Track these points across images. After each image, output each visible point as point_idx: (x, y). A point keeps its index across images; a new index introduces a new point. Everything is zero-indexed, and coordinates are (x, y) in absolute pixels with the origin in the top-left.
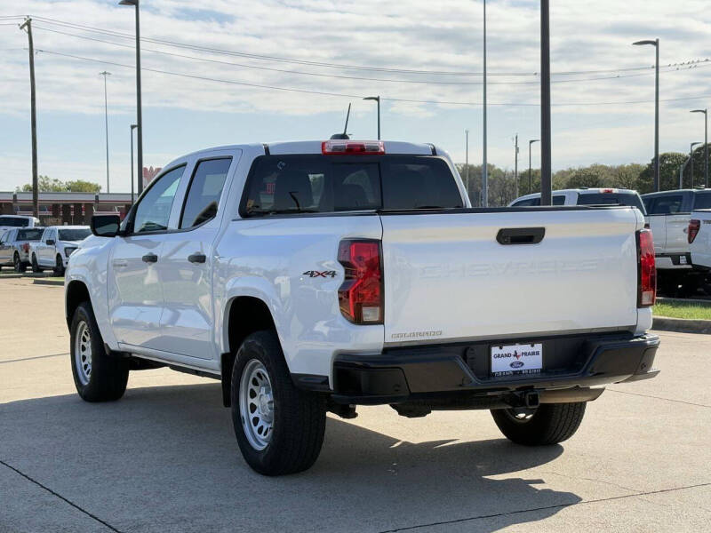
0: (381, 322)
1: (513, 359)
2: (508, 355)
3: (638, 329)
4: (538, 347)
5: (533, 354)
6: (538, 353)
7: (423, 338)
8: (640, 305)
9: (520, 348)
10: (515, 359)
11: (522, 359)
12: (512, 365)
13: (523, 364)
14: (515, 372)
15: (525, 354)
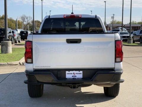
0: (32, 63)
1: (73, 75)
2: (71, 74)
3: (115, 68)
4: (81, 72)
5: (80, 74)
6: (81, 74)
7: (44, 68)
8: (116, 62)
9: (75, 72)
10: (74, 75)
11: (75, 75)
12: (72, 76)
13: (76, 76)
14: (73, 79)
15: (77, 74)
